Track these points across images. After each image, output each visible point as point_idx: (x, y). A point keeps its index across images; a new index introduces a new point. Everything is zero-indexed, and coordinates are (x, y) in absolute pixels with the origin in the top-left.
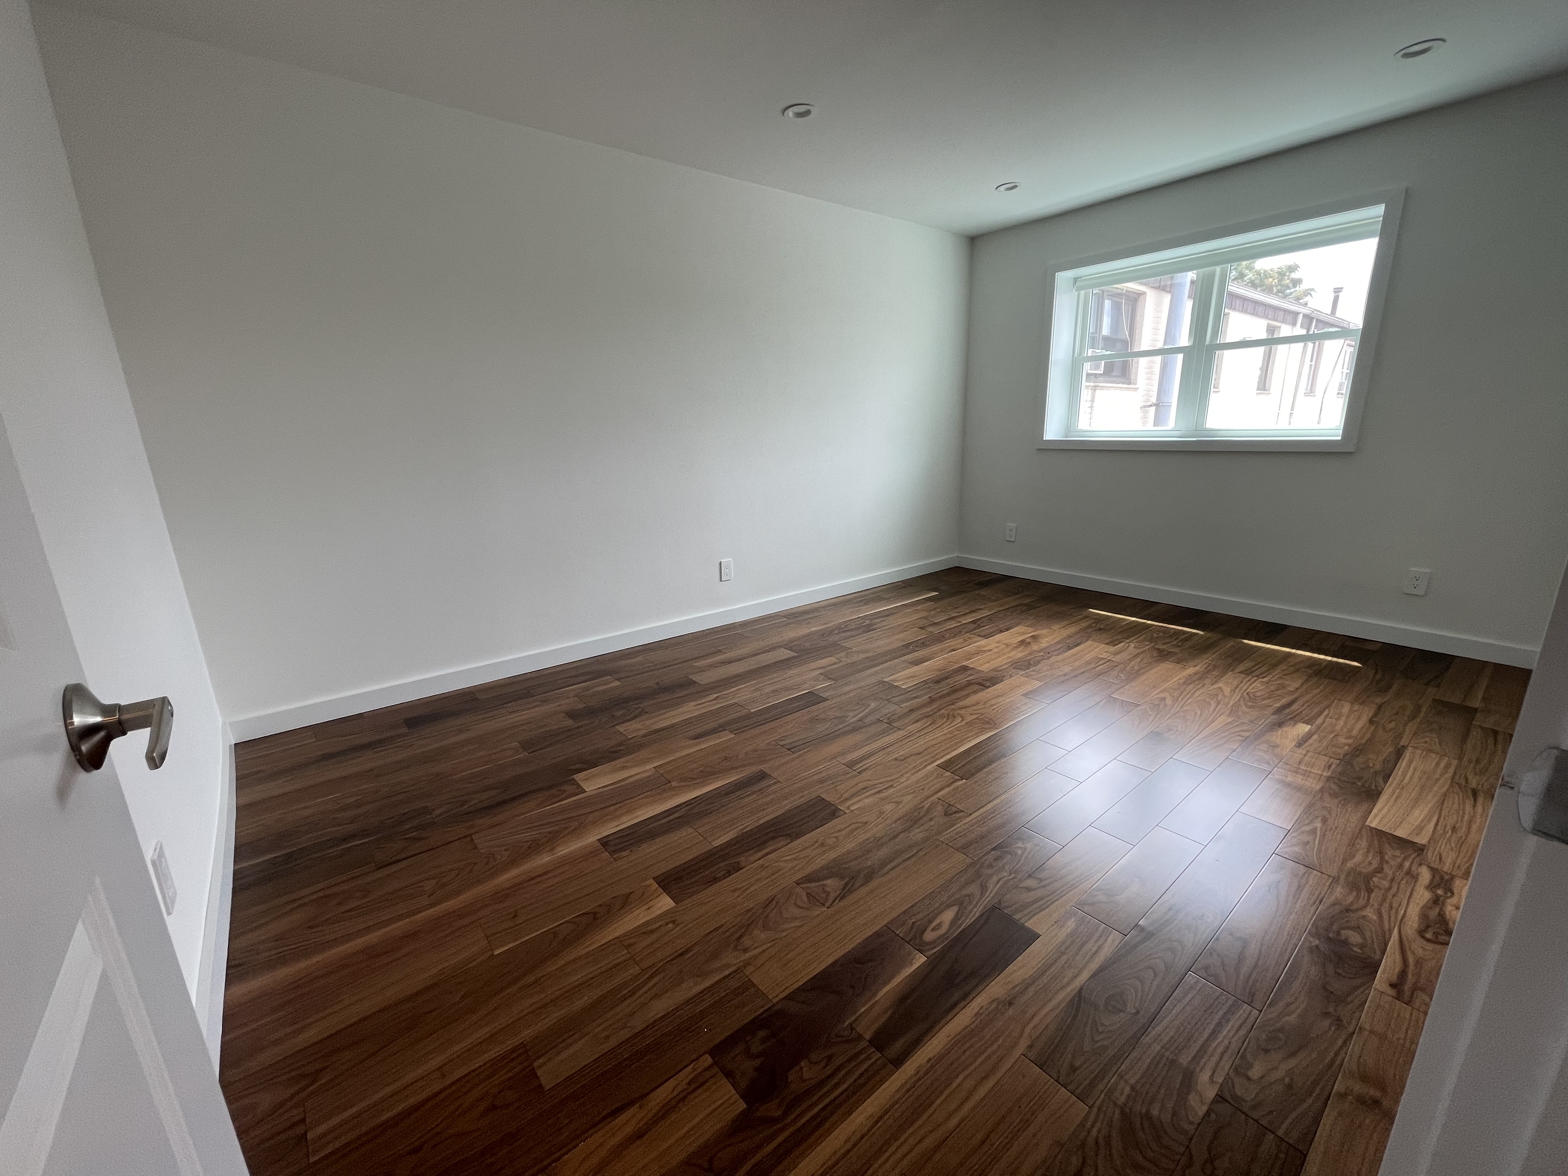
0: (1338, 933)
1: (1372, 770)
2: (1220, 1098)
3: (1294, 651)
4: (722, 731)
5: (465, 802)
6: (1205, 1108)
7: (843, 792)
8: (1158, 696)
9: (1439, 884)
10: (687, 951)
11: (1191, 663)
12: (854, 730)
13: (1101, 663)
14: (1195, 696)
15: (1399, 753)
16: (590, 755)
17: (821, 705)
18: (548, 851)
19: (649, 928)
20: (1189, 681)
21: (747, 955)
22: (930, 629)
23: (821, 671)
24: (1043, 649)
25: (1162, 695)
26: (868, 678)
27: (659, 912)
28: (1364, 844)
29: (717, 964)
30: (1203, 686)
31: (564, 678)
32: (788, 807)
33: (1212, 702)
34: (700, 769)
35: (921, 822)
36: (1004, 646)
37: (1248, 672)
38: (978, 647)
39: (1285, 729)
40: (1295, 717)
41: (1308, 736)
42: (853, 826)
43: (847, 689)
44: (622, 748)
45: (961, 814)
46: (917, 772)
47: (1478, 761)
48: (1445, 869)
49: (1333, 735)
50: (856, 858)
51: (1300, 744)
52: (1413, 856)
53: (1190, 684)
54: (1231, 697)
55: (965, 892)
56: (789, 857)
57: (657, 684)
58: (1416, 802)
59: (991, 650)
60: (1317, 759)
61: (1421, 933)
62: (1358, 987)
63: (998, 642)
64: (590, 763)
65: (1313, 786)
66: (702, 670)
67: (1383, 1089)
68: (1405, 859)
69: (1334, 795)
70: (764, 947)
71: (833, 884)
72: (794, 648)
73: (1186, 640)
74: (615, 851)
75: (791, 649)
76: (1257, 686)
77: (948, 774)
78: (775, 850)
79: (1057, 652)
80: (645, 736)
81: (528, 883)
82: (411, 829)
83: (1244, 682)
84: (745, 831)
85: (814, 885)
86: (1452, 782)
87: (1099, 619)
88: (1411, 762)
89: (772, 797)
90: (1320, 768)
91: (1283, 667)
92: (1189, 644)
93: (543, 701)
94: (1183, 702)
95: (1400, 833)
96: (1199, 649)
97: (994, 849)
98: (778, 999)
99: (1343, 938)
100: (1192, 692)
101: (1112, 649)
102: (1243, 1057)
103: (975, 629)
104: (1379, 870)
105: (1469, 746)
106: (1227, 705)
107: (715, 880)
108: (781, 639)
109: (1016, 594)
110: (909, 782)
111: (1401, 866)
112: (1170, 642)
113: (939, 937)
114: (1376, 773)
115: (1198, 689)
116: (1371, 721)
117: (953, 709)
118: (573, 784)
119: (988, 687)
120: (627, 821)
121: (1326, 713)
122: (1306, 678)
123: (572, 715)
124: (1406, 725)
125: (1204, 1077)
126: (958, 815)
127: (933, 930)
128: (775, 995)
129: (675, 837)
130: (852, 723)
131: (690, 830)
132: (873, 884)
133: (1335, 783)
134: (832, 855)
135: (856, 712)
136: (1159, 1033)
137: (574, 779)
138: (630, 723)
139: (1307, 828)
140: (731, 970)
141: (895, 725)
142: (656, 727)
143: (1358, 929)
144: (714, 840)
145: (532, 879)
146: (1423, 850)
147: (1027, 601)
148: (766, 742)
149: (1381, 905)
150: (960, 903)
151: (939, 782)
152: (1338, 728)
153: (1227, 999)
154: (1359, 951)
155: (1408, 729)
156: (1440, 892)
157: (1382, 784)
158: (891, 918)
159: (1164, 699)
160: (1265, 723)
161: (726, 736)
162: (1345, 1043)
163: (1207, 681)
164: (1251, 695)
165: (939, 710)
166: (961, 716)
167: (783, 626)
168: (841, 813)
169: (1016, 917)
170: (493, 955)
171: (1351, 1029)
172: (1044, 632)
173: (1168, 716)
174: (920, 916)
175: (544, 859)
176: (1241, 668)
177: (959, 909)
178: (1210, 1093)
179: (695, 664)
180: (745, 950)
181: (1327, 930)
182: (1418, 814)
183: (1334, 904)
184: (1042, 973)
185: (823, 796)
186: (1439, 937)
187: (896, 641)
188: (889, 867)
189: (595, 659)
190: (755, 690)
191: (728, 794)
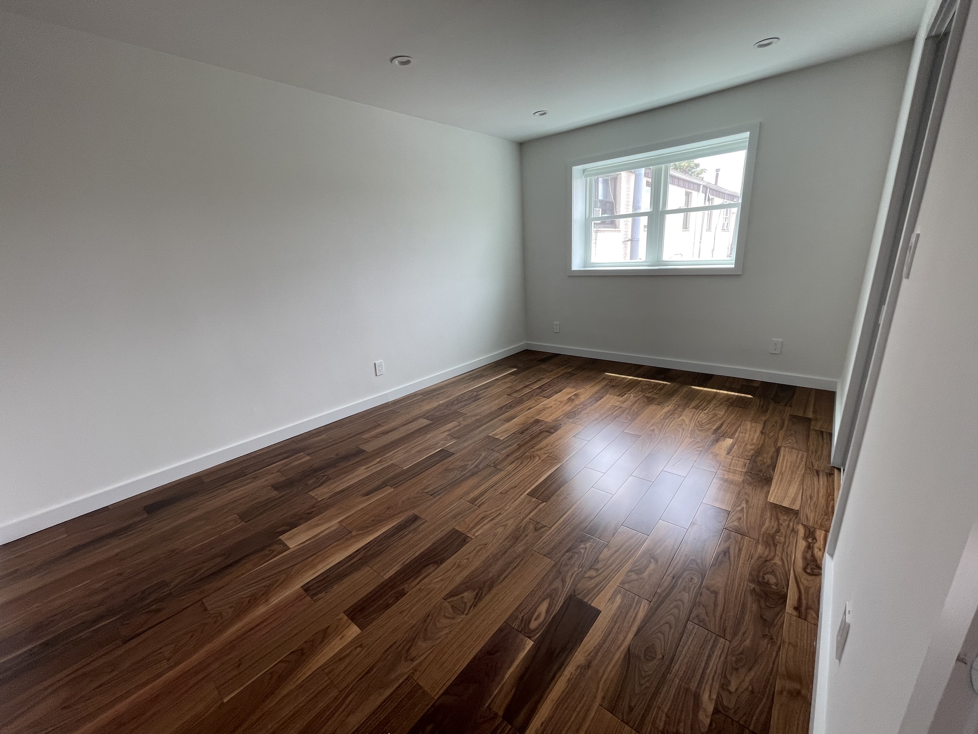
0: (764, 578)
1: (766, 465)
2: (716, 711)
3: (718, 391)
4: (385, 487)
5: (196, 571)
6: (708, 720)
7: (469, 523)
8: (649, 429)
9: (809, 535)
10: (371, 669)
11: (666, 404)
12: (473, 475)
13: (616, 409)
14: (671, 426)
15: (778, 451)
16: (291, 518)
17: (450, 459)
18: (264, 603)
19: (343, 655)
20: (666, 416)
21: (416, 663)
22: (515, 395)
23: (448, 433)
24: (582, 403)
25: (652, 428)
26: (478, 436)
27: (350, 639)
28: (768, 514)
29: (393, 676)
30: (674, 419)
31: (270, 458)
32: (434, 540)
33: (680, 429)
34: (371, 519)
35: (521, 538)
36: (559, 403)
37: (696, 407)
38: (544, 405)
39: (720, 443)
40: (724, 434)
41: (733, 445)
42: (478, 548)
43: (466, 444)
44: (314, 509)
45: (545, 528)
46: (515, 501)
47: (816, 452)
48: (810, 525)
49: (744, 444)
50: (482, 573)
51: (729, 452)
52: (794, 518)
53: (667, 418)
54: (690, 425)
55: (553, 587)
56: (438, 579)
57: (337, 455)
58: (790, 482)
59: (551, 407)
60: (738, 461)
61: (805, 569)
62: (778, 614)
63: (555, 401)
64: (292, 525)
65: (739, 479)
66: (368, 441)
67: (800, 681)
68: (790, 521)
69: (750, 484)
70: (426, 654)
71: (468, 595)
72: (430, 417)
73: (661, 389)
74: (315, 595)
75: (427, 418)
76: (702, 416)
77: (534, 499)
78: (428, 575)
79: (590, 404)
80: (330, 497)
81: (249, 633)
82: (151, 602)
83: (695, 414)
84: (406, 563)
85: (455, 598)
86: (806, 467)
87: (612, 379)
88: (784, 456)
89: (422, 534)
90: (740, 466)
91: (714, 402)
92: (663, 392)
93: (254, 478)
94: (664, 432)
95: (786, 504)
96: (669, 394)
97: (568, 551)
98: (438, 696)
99: (766, 580)
100: (668, 424)
101: (621, 399)
102: (725, 677)
103: (541, 392)
104: (778, 531)
105: (810, 443)
106: (688, 430)
107: (388, 606)
108: (420, 412)
109: (562, 366)
110: (511, 509)
111: (788, 526)
112: (653, 391)
113: (540, 625)
114: (768, 466)
115: (672, 422)
116: (762, 433)
117: (534, 452)
118: (280, 544)
119: (552, 433)
120: (322, 568)
121: (739, 430)
122: (726, 408)
123: (276, 487)
124: (779, 433)
125: (705, 697)
126: (543, 530)
127: (535, 620)
128: (435, 693)
129: (357, 576)
130: (471, 470)
131: (368, 568)
132: (493, 592)
133: (749, 476)
134: (465, 573)
135: (473, 461)
136: (677, 670)
137: (280, 540)
138: (319, 488)
139: (739, 508)
140: (405, 677)
141: (499, 467)
142: (338, 489)
143: (773, 573)
144: (385, 574)
145: (252, 629)
146: (797, 514)
147: (569, 370)
148: (416, 491)
149: (782, 554)
150: (550, 596)
151: (529, 507)
152: (746, 439)
153: (712, 636)
154: (776, 588)
155: (780, 435)
156: (810, 540)
157: (772, 473)
158: (507, 616)
159: (653, 430)
160: (709, 441)
161: (389, 490)
162: (777, 654)
163: (676, 416)
164: (700, 422)
165: (525, 453)
166: (538, 456)
167: (421, 402)
168: (469, 539)
169: (586, 600)
170: (222, 703)
171: (779, 643)
172: (582, 390)
173: (657, 442)
174: (526, 611)
175: (262, 610)
176: (693, 404)
177: (550, 600)
178: (710, 708)
179: (363, 437)
180: (412, 660)
181: (758, 576)
182: (792, 490)
183: (758, 559)
184: (604, 641)
185: (457, 528)
186: (815, 571)
187: (494, 405)
188: (503, 576)
189: (292, 439)
190: (405, 453)
191: (392, 535)
